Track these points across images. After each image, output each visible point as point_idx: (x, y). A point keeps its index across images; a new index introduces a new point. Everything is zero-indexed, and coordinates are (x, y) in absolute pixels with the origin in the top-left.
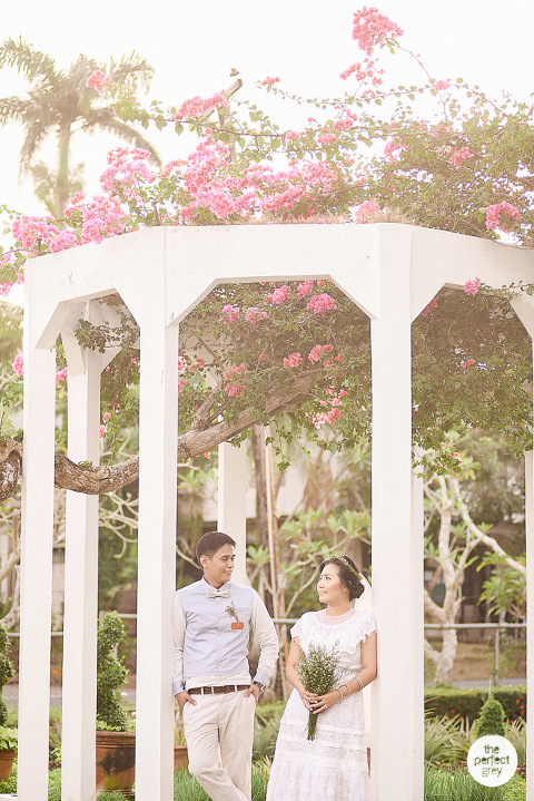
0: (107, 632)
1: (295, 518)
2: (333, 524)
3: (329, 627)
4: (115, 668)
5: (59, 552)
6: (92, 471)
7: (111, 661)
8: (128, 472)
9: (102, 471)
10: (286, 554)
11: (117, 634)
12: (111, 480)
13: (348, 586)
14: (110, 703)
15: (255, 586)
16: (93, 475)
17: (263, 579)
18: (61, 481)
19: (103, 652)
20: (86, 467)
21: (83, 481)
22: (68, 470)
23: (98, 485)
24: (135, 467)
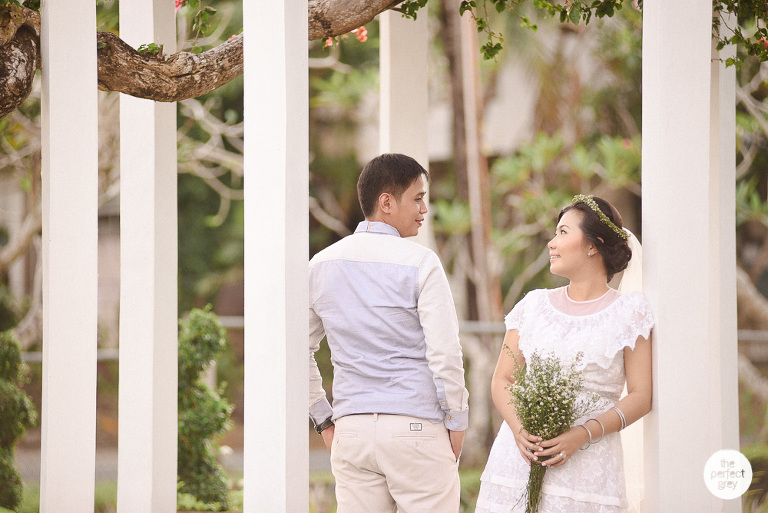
0: (195, 341)
1: (518, 154)
2: (581, 162)
3: (569, 318)
4: (209, 404)
5: (109, 220)
6: (162, 61)
7: (202, 390)
8: (225, 63)
9: (180, 62)
10: (502, 216)
11: (212, 346)
12: (197, 77)
13: (597, 245)
14: (200, 462)
15: (450, 269)
16: (164, 68)
17: (463, 258)
18: (110, 79)
19: (188, 376)
20: (152, 54)
21: (146, 78)
22: (122, 58)
23: (173, 86)
24: (236, 55)
